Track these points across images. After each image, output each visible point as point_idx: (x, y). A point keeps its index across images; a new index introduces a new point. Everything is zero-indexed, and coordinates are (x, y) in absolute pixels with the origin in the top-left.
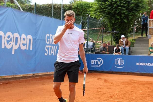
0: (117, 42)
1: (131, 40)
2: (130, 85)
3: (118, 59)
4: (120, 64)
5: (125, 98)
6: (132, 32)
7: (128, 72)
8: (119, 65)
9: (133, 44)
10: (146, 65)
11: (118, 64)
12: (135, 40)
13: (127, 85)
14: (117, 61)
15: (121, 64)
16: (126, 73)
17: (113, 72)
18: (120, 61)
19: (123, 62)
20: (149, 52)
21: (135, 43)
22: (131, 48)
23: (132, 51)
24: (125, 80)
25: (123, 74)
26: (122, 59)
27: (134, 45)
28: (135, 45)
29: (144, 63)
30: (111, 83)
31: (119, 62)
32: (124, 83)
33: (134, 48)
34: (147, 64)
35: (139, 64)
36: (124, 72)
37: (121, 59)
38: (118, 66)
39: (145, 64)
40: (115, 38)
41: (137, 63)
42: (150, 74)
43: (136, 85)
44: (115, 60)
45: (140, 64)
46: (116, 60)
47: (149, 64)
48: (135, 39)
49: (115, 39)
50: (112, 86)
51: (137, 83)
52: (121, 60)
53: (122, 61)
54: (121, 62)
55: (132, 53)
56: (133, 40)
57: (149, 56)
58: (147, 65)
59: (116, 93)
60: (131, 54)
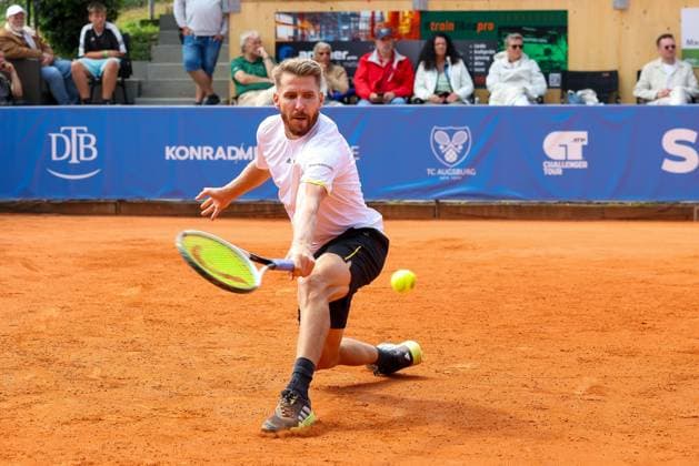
0: (59, 35)
1: (138, 26)
2: (128, 270)
3: (63, 129)
4: (78, 158)
5: (89, 340)
7: (121, 202)
8: (74, 160)
9: (146, 44)
10: (214, 155)
11: (66, 155)
12: (155, 22)
13: (108, 273)
14: (61, 143)
15: (82, 158)
16: (112, 208)
17: (38, 205)
18: (78, 138)
19: (91, 146)
20: (232, 83)
21: (155, 40)
22: (135, 65)
23: (140, 84)
24: (103, 243)
25: (95, 209)
26: (85, 129)
27: (149, 48)
28: (156, 50)
29: (205, 148)
30: (27, 266)
31: (70, 146)
32: (96, 259)
33: (149, 65)
34: (220, 149)
35: (177, 152)
36: (98, 204)
37: (79, 131)
38: (65, 166)
39: (211, 149)
40: (46, 15)
41: (167, 148)
42: (240, 205)
43: (160, 266)
44: (50, 138)
45: (182, 153)
46: (54, 136)
47: (230, 149)
48: (156, 17)
49: (50, 19)
50: (27, 279)
51: (163, 256)
52: (82, 136)
53: (87, 141)
54: (82, 146)
55: (139, 95)
56: (143, 23)
57: (230, 106)
58: (221, 159)
59: (42, 319)
60: (137, 99)
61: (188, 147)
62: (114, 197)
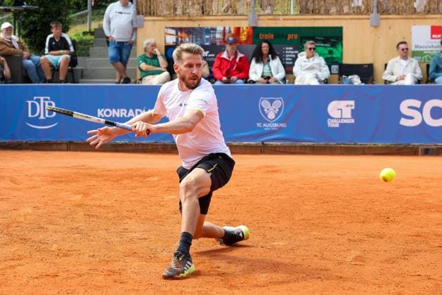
0: (33, 40)
1: (81, 36)
2: (74, 184)
3: (35, 98)
4: (44, 116)
5: (51, 227)
6: (82, 8)
7: (70, 142)
8: (42, 117)
9: (86, 47)
10: (127, 114)
11: (37, 114)
12: (92, 33)
13: (62, 186)
14: (34, 107)
15: (47, 116)
16: (65, 147)
17: (20, 144)
18: (44, 104)
21: (92, 44)
22: (80, 59)
23: (82, 71)
24: (59, 168)
25: (54, 147)
26: (49, 98)
27: (88, 49)
28: (92, 50)
29: (122, 110)
30: (12, 181)
31: (40, 109)
32: (55, 178)
33: (88, 59)
34: (131, 111)
35: (105, 113)
36: (57, 144)
37: (45, 100)
38: (36, 121)
39: (125, 111)
40: (25, 28)
41: (99, 110)
42: (143, 145)
43: (93, 182)
44: (27, 104)
45: (108, 113)
46: (30, 102)
47: (137, 110)
48: (92, 30)
49: (27, 31)
50: (14, 189)
51: (96, 176)
53: (50, 105)
55: (82, 77)
56: (85, 33)
57: (137, 85)
58: (131, 117)
59: (22, 214)
60: (80, 80)
61: (111, 109)
62: (67, 140)
